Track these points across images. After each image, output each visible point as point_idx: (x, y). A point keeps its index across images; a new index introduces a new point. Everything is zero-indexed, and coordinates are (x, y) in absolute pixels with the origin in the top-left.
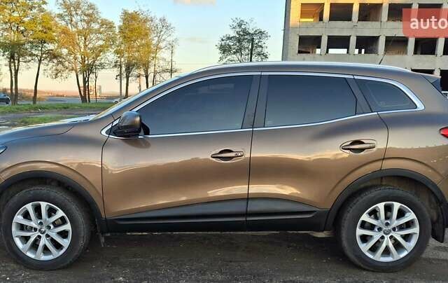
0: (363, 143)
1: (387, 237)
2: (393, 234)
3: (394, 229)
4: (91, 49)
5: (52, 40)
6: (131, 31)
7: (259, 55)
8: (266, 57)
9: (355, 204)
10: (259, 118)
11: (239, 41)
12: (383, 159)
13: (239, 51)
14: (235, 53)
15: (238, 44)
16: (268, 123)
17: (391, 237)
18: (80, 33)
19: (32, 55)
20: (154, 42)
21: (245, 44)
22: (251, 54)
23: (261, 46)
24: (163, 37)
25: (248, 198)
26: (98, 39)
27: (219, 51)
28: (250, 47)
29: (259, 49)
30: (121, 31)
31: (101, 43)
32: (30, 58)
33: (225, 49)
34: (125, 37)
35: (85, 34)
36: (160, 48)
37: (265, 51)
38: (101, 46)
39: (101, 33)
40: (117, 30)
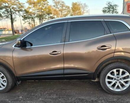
0: (106, 46)
1: (118, 82)
2: (120, 81)
3: (121, 79)
4: (63, 15)
5: (51, 14)
6: (75, 8)
7: (116, 12)
8: (118, 13)
9: (104, 70)
10: (67, 38)
11: (109, 8)
12: (114, 52)
13: (109, 12)
14: (107, 12)
15: (108, 9)
16: (70, 40)
17: (120, 82)
18: (60, 10)
19: (45, 18)
20: (82, 11)
21: (111, 9)
22: (113, 12)
23: (116, 10)
24: (85, 9)
25: (64, 69)
26: (65, 12)
27: (102, 12)
28: (112, 10)
29: (115, 10)
30: (72, 8)
31: (66, 13)
32: (45, 19)
33: (104, 11)
34: (73, 10)
35: (61, 11)
36: (84, 13)
37: (117, 11)
38: (66, 14)
39: (66, 10)
40: (71, 9)
